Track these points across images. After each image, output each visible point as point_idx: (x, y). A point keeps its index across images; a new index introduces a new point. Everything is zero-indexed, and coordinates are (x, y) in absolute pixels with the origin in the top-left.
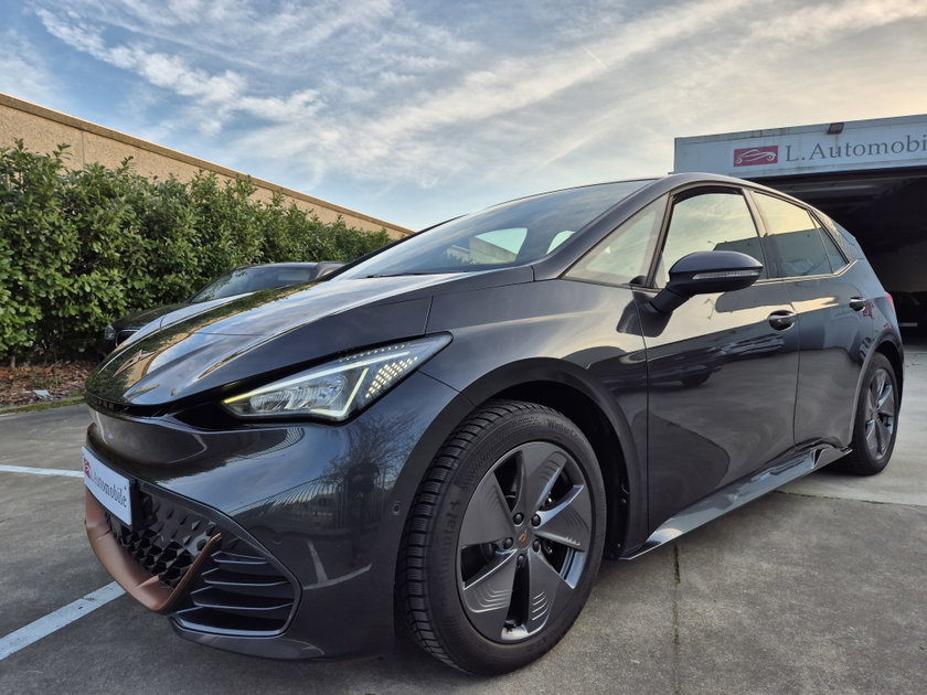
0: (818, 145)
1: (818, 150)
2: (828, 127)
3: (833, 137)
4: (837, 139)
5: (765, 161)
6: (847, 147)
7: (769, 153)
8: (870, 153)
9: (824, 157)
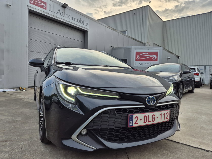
0: (59, 10)
1: (59, 12)
2: (62, 5)
3: (63, 8)
4: (64, 10)
5: (41, 6)
6: (67, 15)
7: (44, 4)
8: (72, 20)
9: (61, 15)
